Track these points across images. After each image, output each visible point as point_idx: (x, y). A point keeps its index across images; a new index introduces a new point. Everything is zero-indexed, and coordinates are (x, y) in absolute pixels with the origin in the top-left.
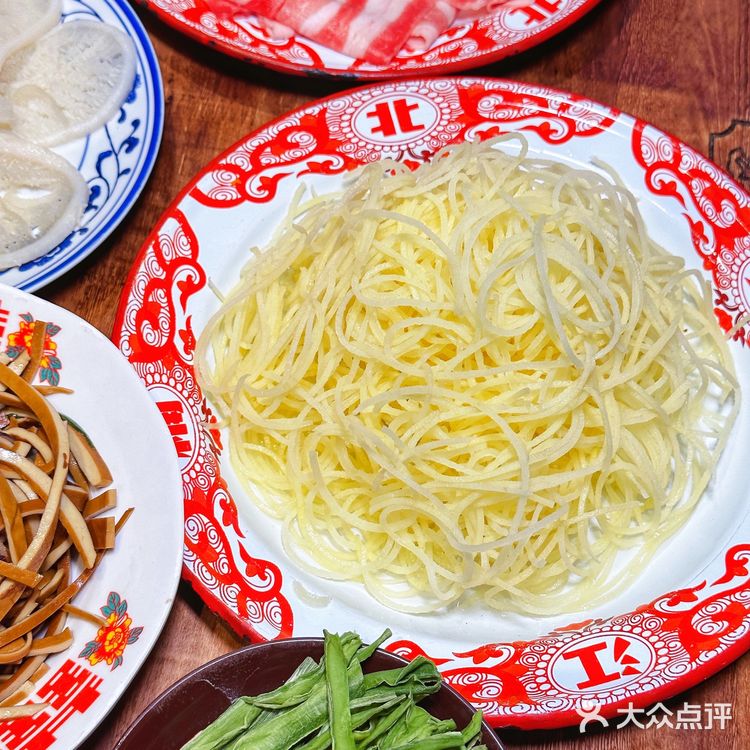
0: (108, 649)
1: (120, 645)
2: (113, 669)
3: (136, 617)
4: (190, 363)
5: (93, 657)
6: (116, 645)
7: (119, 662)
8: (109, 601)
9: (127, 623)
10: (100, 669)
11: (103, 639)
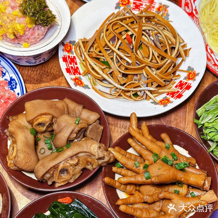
0: (191, 78)
1: (194, 77)
2: (194, 81)
3: (197, 71)
4: (197, 17)
5: (187, 79)
6: (193, 77)
7: (195, 80)
8: (188, 68)
9: (195, 72)
10: (190, 82)
11: (189, 76)
